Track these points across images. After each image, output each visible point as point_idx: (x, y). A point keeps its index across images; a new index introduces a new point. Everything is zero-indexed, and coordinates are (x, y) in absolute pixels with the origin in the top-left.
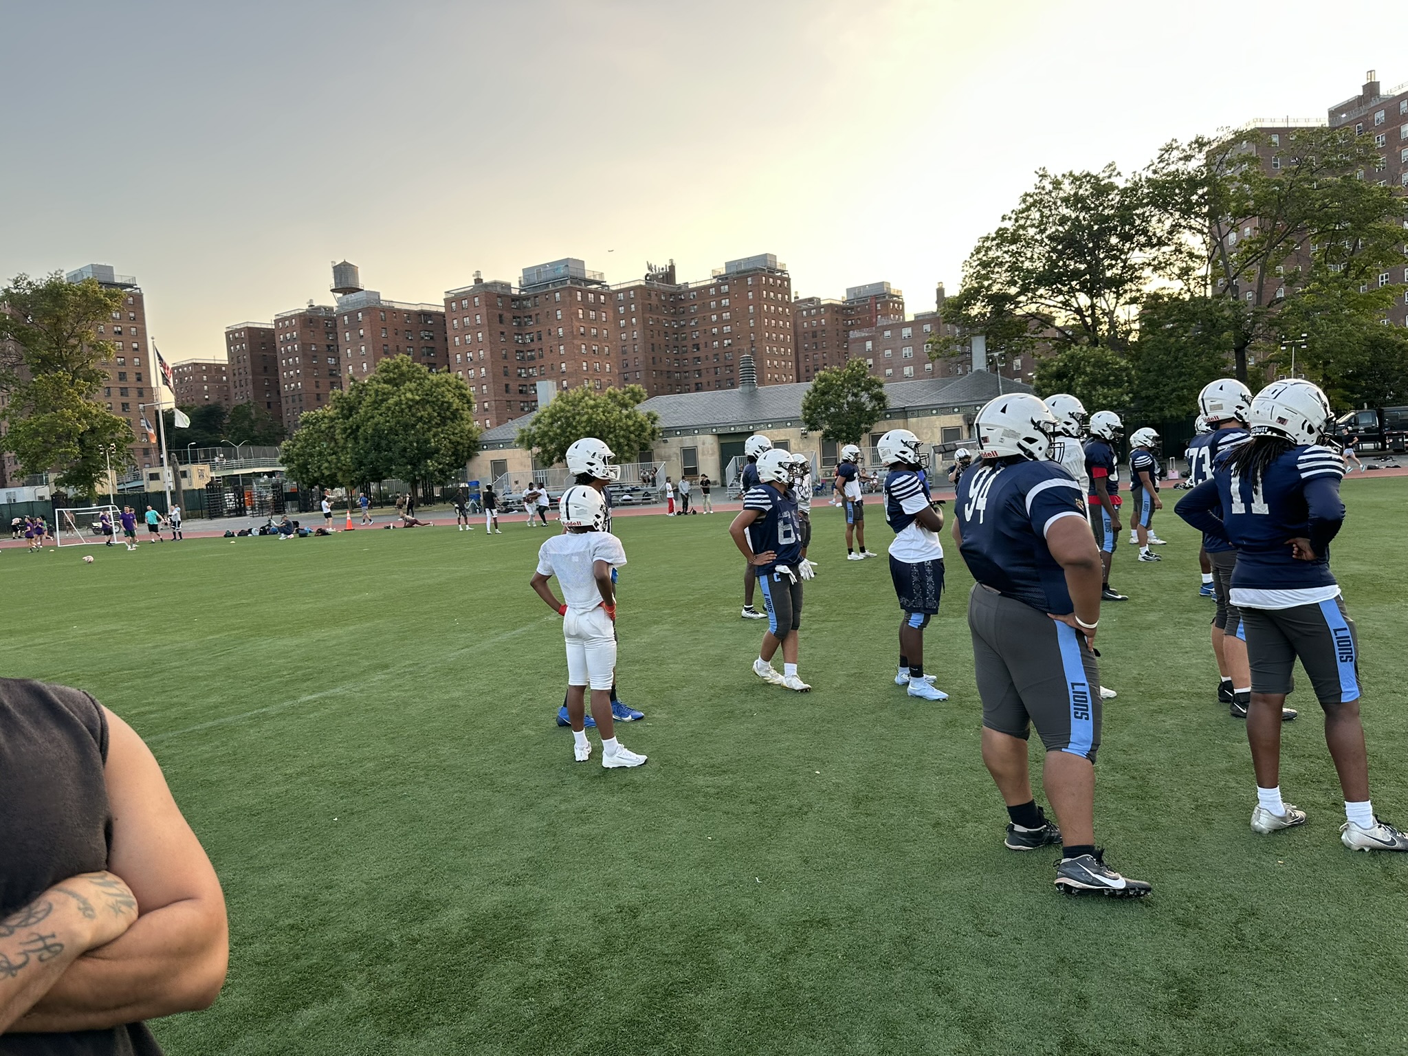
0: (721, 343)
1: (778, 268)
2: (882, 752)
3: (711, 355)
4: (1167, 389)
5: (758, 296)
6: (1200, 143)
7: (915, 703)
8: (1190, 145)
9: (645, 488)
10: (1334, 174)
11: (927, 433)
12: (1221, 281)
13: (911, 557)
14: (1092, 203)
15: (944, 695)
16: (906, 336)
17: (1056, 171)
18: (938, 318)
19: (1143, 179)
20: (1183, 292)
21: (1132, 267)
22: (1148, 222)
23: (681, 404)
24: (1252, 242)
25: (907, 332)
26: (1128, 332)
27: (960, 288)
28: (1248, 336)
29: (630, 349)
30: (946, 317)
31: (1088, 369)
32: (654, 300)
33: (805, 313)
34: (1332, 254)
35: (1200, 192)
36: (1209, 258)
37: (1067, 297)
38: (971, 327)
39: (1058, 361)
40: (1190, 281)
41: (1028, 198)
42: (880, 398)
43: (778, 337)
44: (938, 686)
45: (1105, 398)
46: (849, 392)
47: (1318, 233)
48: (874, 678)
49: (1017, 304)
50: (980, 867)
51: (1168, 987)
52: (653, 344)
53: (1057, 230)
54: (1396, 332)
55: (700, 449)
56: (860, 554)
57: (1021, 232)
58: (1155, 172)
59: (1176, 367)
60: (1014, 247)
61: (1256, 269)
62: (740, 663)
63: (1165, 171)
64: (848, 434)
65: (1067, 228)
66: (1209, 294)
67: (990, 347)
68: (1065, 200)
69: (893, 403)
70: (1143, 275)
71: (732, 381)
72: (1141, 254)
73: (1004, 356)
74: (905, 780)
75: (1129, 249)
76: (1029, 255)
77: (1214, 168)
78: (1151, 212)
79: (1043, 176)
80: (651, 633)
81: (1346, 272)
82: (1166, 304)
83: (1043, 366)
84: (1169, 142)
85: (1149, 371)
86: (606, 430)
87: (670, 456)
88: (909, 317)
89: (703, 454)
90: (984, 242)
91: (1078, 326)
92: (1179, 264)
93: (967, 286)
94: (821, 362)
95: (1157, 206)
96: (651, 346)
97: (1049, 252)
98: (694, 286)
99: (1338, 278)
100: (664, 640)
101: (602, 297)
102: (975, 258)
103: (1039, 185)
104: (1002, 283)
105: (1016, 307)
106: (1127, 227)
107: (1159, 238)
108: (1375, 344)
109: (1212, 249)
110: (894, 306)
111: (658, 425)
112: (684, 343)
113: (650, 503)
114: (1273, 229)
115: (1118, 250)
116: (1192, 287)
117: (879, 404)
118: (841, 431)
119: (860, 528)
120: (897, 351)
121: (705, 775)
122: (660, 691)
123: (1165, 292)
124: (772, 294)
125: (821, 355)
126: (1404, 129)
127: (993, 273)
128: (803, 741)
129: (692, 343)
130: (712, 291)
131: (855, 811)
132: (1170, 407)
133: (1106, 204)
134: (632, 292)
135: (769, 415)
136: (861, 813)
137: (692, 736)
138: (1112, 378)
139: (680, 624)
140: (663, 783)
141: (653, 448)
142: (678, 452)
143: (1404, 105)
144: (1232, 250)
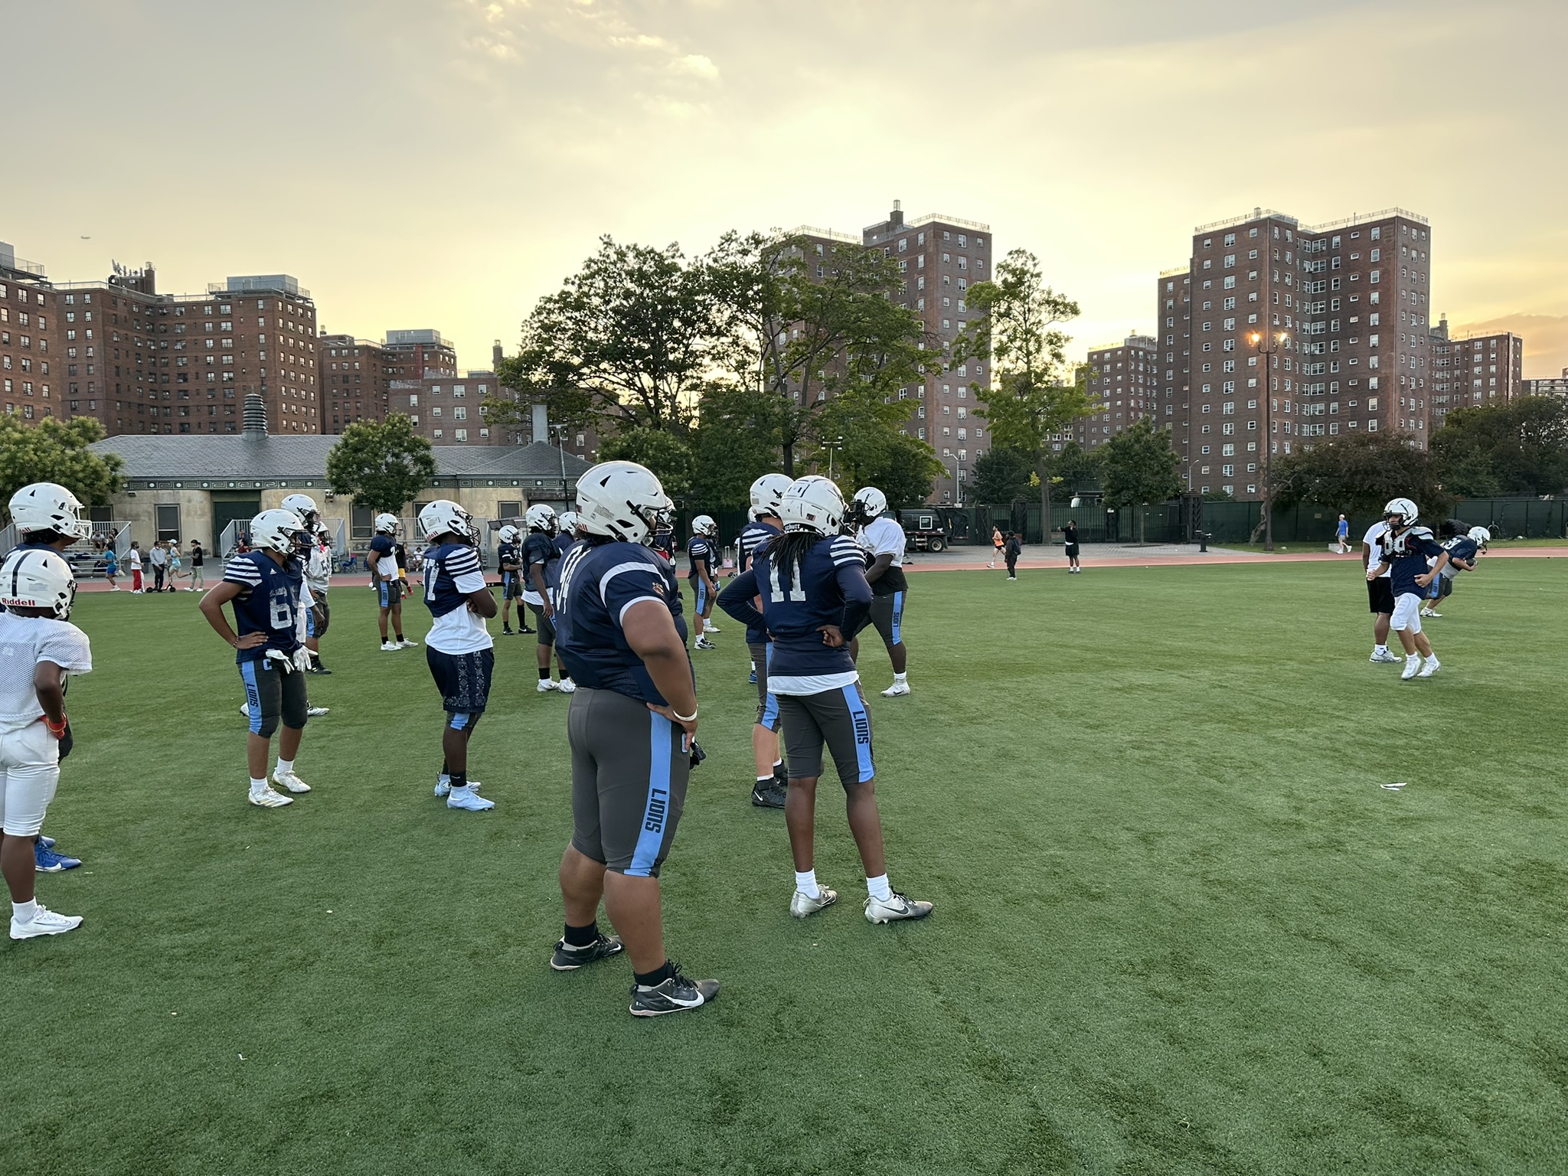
0: (219, 376)
1: (300, 294)
2: (412, 878)
3: (203, 390)
4: (724, 478)
5: (272, 326)
6: (757, 241)
7: (455, 816)
8: (747, 240)
9: (98, 555)
10: (865, 290)
11: (482, 506)
12: (772, 378)
13: (458, 648)
14: (657, 281)
15: (490, 804)
16: (459, 394)
17: (621, 240)
18: (496, 379)
19: (705, 266)
20: (739, 384)
21: (693, 353)
22: (709, 310)
23: (157, 448)
24: (799, 345)
25: (459, 390)
26: (689, 419)
27: (520, 349)
28: (794, 434)
29: (81, 370)
30: (504, 379)
31: (650, 452)
32: (121, 310)
33: (333, 352)
34: (864, 365)
35: (755, 288)
36: (763, 355)
37: (631, 376)
38: (531, 394)
40: (746, 375)
41: (592, 264)
42: (427, 462)
43: (297, 377)
44: (484, 794)
46: (388, 452)
47: (853, 344)
48: (407, 790)
49: (581, 376)
50: (521, 997)
51: (712, 1094)
52: (117, 367)
53: (622, 304)
54: (912, 442)
55: (184, 507)
56: (397, 643)
57: (585, 300)
58: (715, 260)
59: (732, 457)
60: (577, 314)
61: (802, 370)
62: (229, 784)
63: (724, 261)
64: (386, 501)
65: (631, 303)
66: (762, 390)
67: (552, 419)
68: (630, 274)
69: (442, 469)
70: (703, 363)
71: (233, 425)
72: (702, 341)
73: (566, 429)
74: (439, 908)
75: (690, 335)
76: (593, 325)
77: (768, 266)
78: (711, 300)
79: (608, 244)
81: (874, 383)
82: (724, 394)
83: (607, 445)
84: (730, 232)
85: (708, 460)
87: (138, 515)
88: (462, 374)
89: (188, 515)
90: (545, 303)
91: (641, 407)
92: (735, 355)
93: (527, 348)
94: (352, 413)
95: (715, 293)
96: (115, 369)
97: (614, 326)
98: (183, 300)
99: (868, 388)
100: (118, 758)
101: (41, 298)
102: (536, 319)
103: (603, 252)
104: (565, 351)
105: (580, 379)
106: (689, 312)
107: (719, 328)
108: (896, 452)
109: (764, 346)
110: (444, 359)
111: (119, 474)
112: (165, 370)
114: (817, 334)
115: (681, 334)
116: (747, 380)
117: (425, 469)
118: (378, 496)
119: (397, 613)
120: (447, 410)
121: (170, 933)
122: (107, 827)
123: (723, 382)
124: (291, 324)
125: (354, 404)
126: (921, 259)
127: (555, 338)
128: (312, 875)
129: (176, 371)
130: (208, 310)
131: (376, 952)
132: (726, 496)
133: (669, 284)
134: (87, 297)
135: (284, 471)
136: (383, 954)
137: (154, 883)
138: (673, 464)
139: (142, 737)
140: (106, 950)
141: (112, 502)
142: (151, 510)
143: (921, 237)
144: (782, 349)
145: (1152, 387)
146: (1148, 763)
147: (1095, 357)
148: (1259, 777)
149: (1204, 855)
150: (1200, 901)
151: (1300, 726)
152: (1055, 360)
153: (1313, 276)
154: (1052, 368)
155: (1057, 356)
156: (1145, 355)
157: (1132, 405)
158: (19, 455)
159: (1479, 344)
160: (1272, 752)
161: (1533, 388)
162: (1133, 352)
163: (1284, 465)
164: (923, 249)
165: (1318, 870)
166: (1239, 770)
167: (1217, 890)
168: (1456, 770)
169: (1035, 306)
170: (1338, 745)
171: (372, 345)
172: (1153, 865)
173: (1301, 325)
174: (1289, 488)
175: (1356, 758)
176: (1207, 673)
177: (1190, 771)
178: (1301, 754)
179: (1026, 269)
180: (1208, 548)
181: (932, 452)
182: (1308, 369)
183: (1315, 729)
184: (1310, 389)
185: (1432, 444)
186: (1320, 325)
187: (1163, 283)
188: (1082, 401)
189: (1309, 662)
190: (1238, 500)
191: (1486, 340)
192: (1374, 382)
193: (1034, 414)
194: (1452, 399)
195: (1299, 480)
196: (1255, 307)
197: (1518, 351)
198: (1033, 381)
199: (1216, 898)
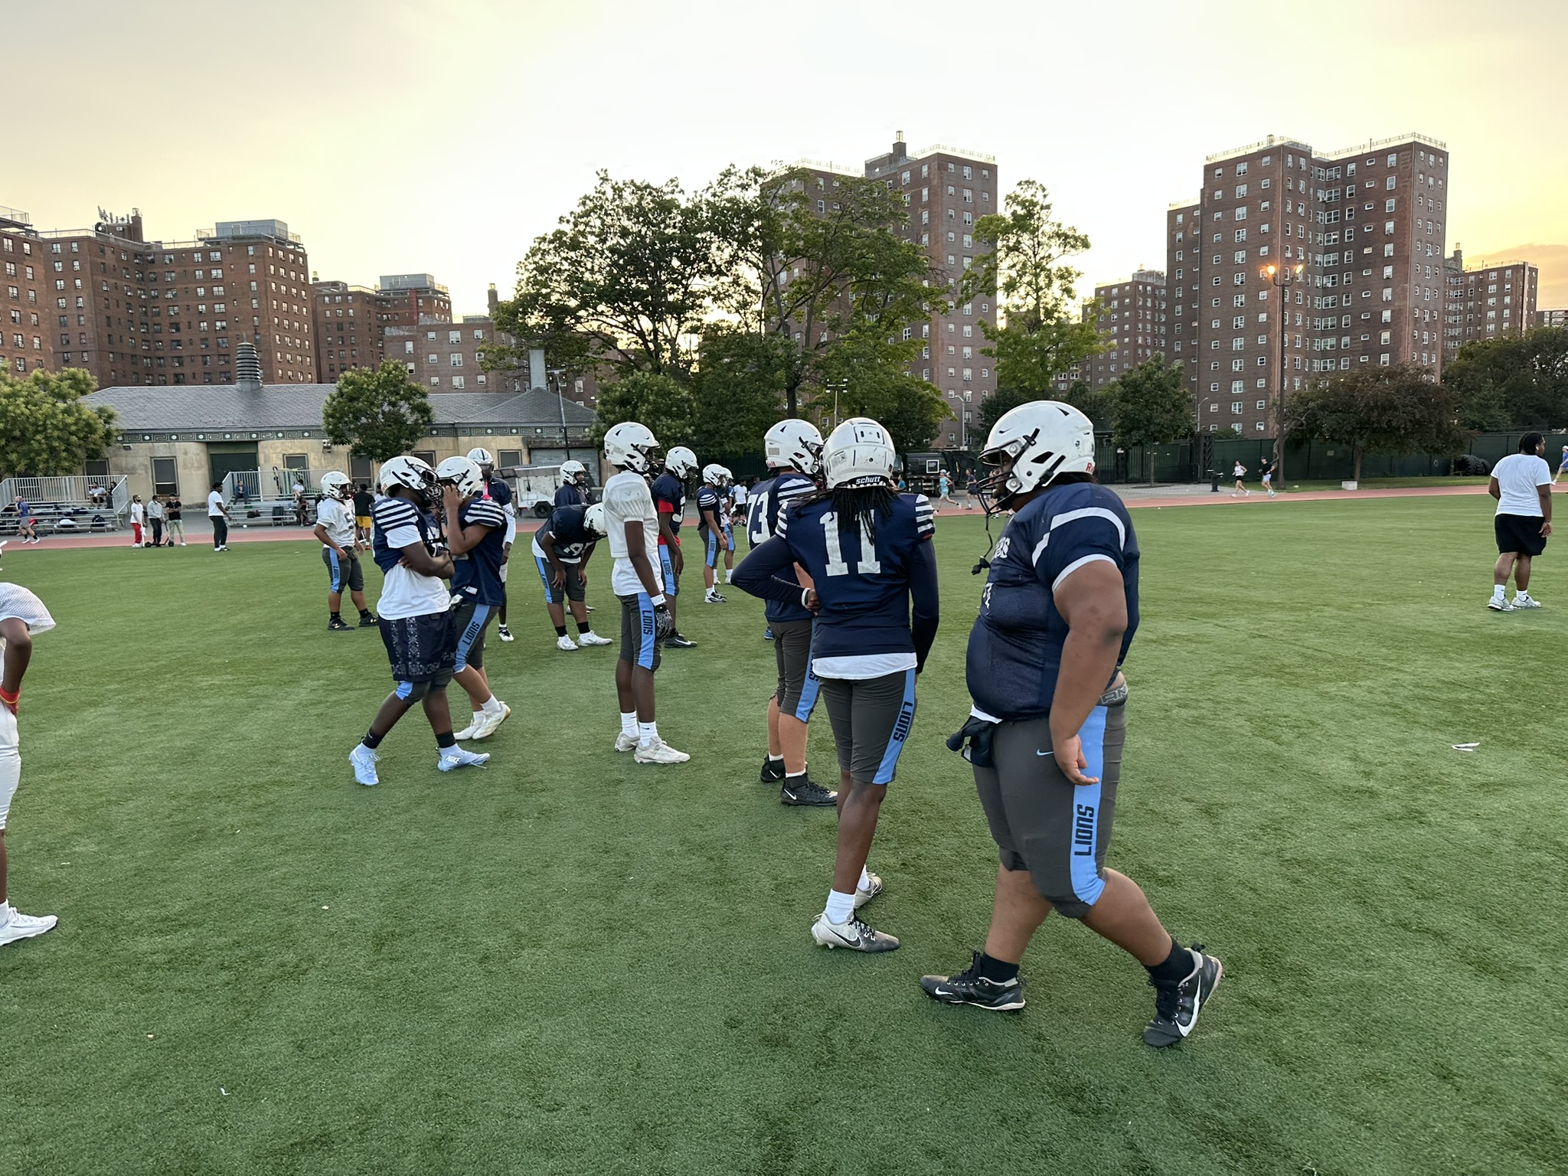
0: (212, 325)
1: (290, 239)
2: (416, 866)
3: (196, 339)
4: (726, 424)
5: (263, 271)
6: (757, 173)
8: (747, 173)
9: (96, 509)
10: (870, 225)
12: (774, 319)
14: (655, 218)
16: (455, 340)
17: (618, 177)
18: (491, 324)
19: (703, 201)
20: (740, 326)
21: (692, 294)
22: (708, 248)
23: (150, 399)
24: (802, 283)
25: (455, 336)
26: (690, 363)
27: (515, 292)
28: (798, 377)
29: (71, 321)
30: (500, 323)
31: (651, 398)
32: (110, 259)
33: (327, 299)
34: (868, 304)
35: (756, 224)
36: (764, 295)
37: (629, 318)
38: (528, 339)
39: (621, 386)
40: (747, 316)
41: (588, 202)
42: (424, 410)
43: (291, 325)
45: (669, 429)
46: (384, 400)
47: (857, 282)
49: (578, 319)
51: (761, 1136)
52: (108, 318)
53: (618, 243)
54: (917, 384)
55: (180, 461)
57: (581, 239)
58: (714, 195)
59: (735, 402)
60: (572, 254)
61: (805, 309)
62: (220, 757)
63: (724, 196)
65: (628, 241)
66: (764, 330)
67: (550, 364)
68: (628, 210)
69: (440, 417)
70: (704, 304)
71: (227, 375)
72: (701, 281)
73: (565, 375)
74: (445, 902)
75: (690, 275)
76: (589, 266)
77: (768, 201)
78: (711, 238)
79: (605, 180)
80: (83, 721)
81: (879, 321)
82: (725, 336)
83: (606, 390)
84: (728, 167)
85: (710, 405)
86: (31, 428)
87: (134, 468)
88: (457, 320)
89: (185, 467)
90: (540, 243)
91: (641, 351)
92: (736, 296)
93: (523, 291)
94: (347, 361)
95: (716, 233)
96: (105, 320)
97: (610, 266)
98: (172, 247)
99: (873, 327)
100: (104, 730)
101: (27, 246)
102: (530, 260)
103: (599, 188)
104: (561, 294)
105: (577, 322)
106: (688, 251)
107: (719, 267)
108: (902, 394)
109: (766, 285)
110: (438, 304)
111: (114, 426)
112: (157, 320)
113: (103, 531)
114: (819, 272)
115: (679, 274)
116: (748, 321)
117: (423, 417)
118: (376, 446)
120: (443, 357)
121: (150, 935)
122: (89, 809)
123: (724, 325)
124: (282, 271)
125: (349, 352)
126: (925, 192)
127: (551, 280)
128: (306, 863)
129: (168, 321)
130: (198, 257)
131: (376, 957)
132: (729, 442)
133: (668, 221)
134: (75, 245)
135: (279, 422)
136: (383, 959)
137: (135, 875)
138: (675, 409)
139: (131, 705)
140: (79, 957)
141: (108, 456)
142: (148, 463)
143: (925, 169)
144: (783, 288)
145: (1160, 323)
146: (1198, 723)
147: (1103, 292)
148: (1319, 738)
149: (1276, 829)
150: (1281, 885)
151: (1353, 679)
152: (1065, 296)
153: (1327, 206)
154: (1062, 304)
155: (1068, 291)
156: (1153, 290)
157: (1140, 342)
158: (10, 408)
159: (1494, 274)
160: (1328, 708)
161: (1546, 320)
162: (1141, 287)
163: (1298, 401)
164: (926, 182)
165: (1403, 845)
166: (1296, 730)
167: (1297, 872)
168: (1529, 727)
169: (1044, 240)
170: (1397, 700)
171: (366, 291)
172: (1222, 843)
173: (1313, 257)
174: (1302, 425)
175: (1419, 715)
176: (1243, 621)
177: (1243, 732)
178: (1359, 711)
179: (1035, 200)
180: (1219, 488)
181: (939, 393)
182: (1320, 303)
183: (1369, 683)
184: (1321, 323)
185: (1444, 377)
186: (1333, 257)
187: (1172, 215)
188: (1094, 338)
189: (1348, 608)
190: (1248, 437)
191: (1501, 270)
192: (1387, 315)
193: (1043, 353)
194: (1464, 331)
195: (1313, 417)
196: (1267, 239)
197: (1533, 281)
198: (1042, 317)
199: (1297, 881)
